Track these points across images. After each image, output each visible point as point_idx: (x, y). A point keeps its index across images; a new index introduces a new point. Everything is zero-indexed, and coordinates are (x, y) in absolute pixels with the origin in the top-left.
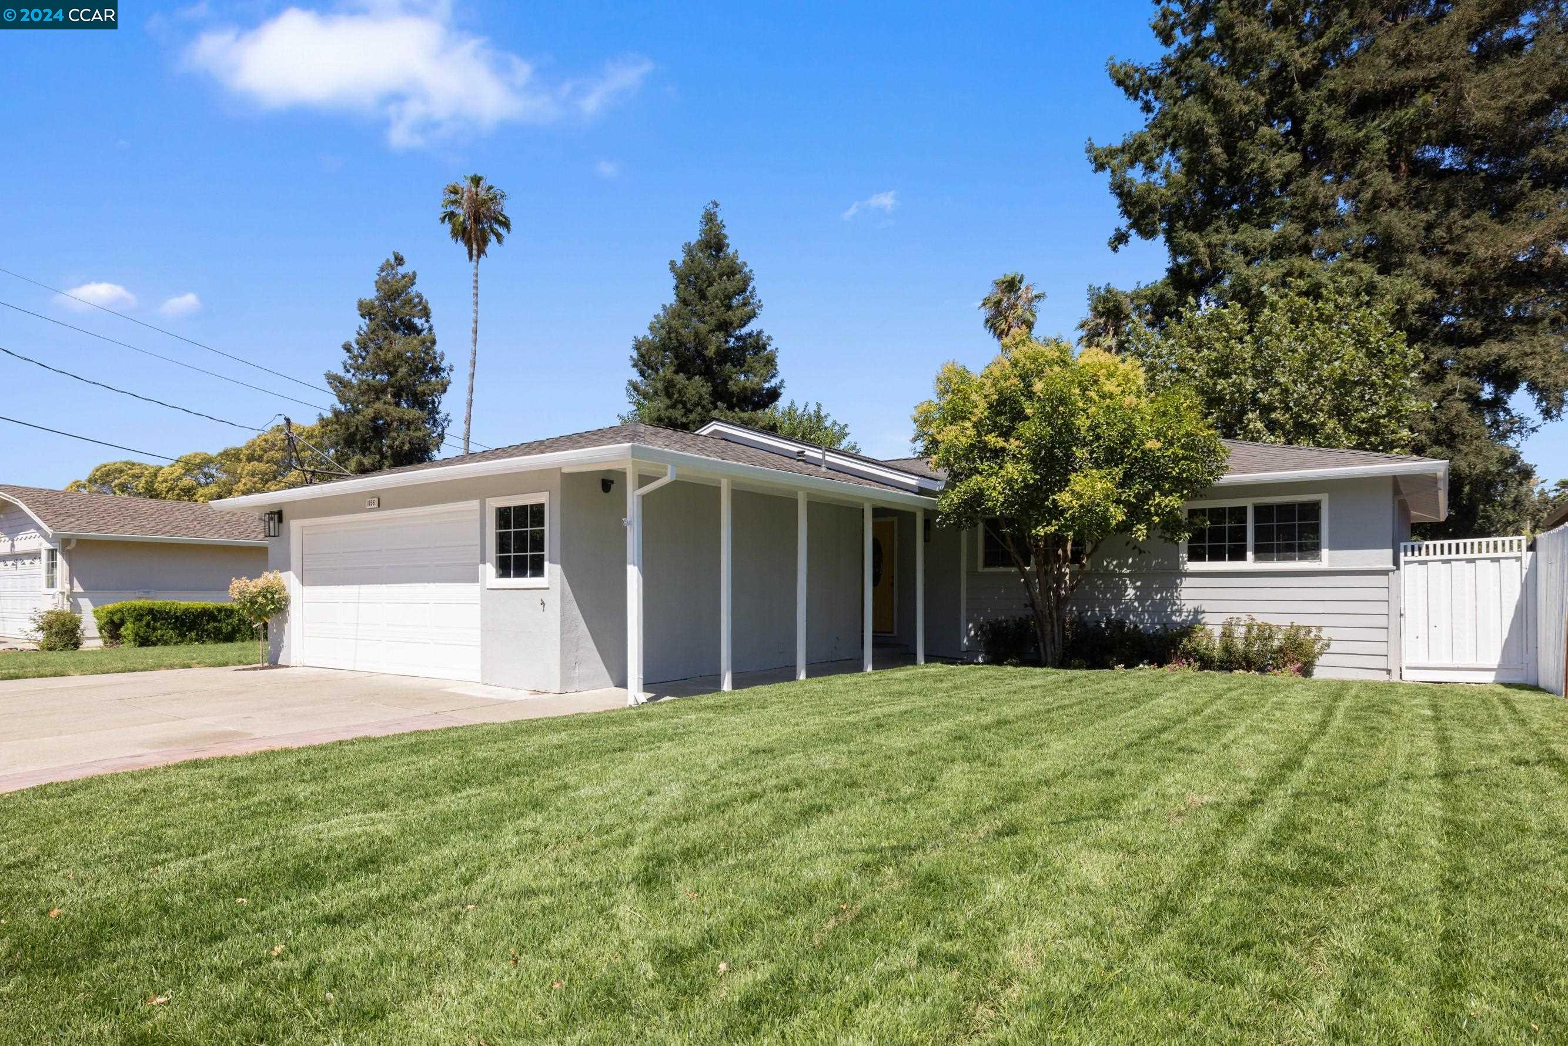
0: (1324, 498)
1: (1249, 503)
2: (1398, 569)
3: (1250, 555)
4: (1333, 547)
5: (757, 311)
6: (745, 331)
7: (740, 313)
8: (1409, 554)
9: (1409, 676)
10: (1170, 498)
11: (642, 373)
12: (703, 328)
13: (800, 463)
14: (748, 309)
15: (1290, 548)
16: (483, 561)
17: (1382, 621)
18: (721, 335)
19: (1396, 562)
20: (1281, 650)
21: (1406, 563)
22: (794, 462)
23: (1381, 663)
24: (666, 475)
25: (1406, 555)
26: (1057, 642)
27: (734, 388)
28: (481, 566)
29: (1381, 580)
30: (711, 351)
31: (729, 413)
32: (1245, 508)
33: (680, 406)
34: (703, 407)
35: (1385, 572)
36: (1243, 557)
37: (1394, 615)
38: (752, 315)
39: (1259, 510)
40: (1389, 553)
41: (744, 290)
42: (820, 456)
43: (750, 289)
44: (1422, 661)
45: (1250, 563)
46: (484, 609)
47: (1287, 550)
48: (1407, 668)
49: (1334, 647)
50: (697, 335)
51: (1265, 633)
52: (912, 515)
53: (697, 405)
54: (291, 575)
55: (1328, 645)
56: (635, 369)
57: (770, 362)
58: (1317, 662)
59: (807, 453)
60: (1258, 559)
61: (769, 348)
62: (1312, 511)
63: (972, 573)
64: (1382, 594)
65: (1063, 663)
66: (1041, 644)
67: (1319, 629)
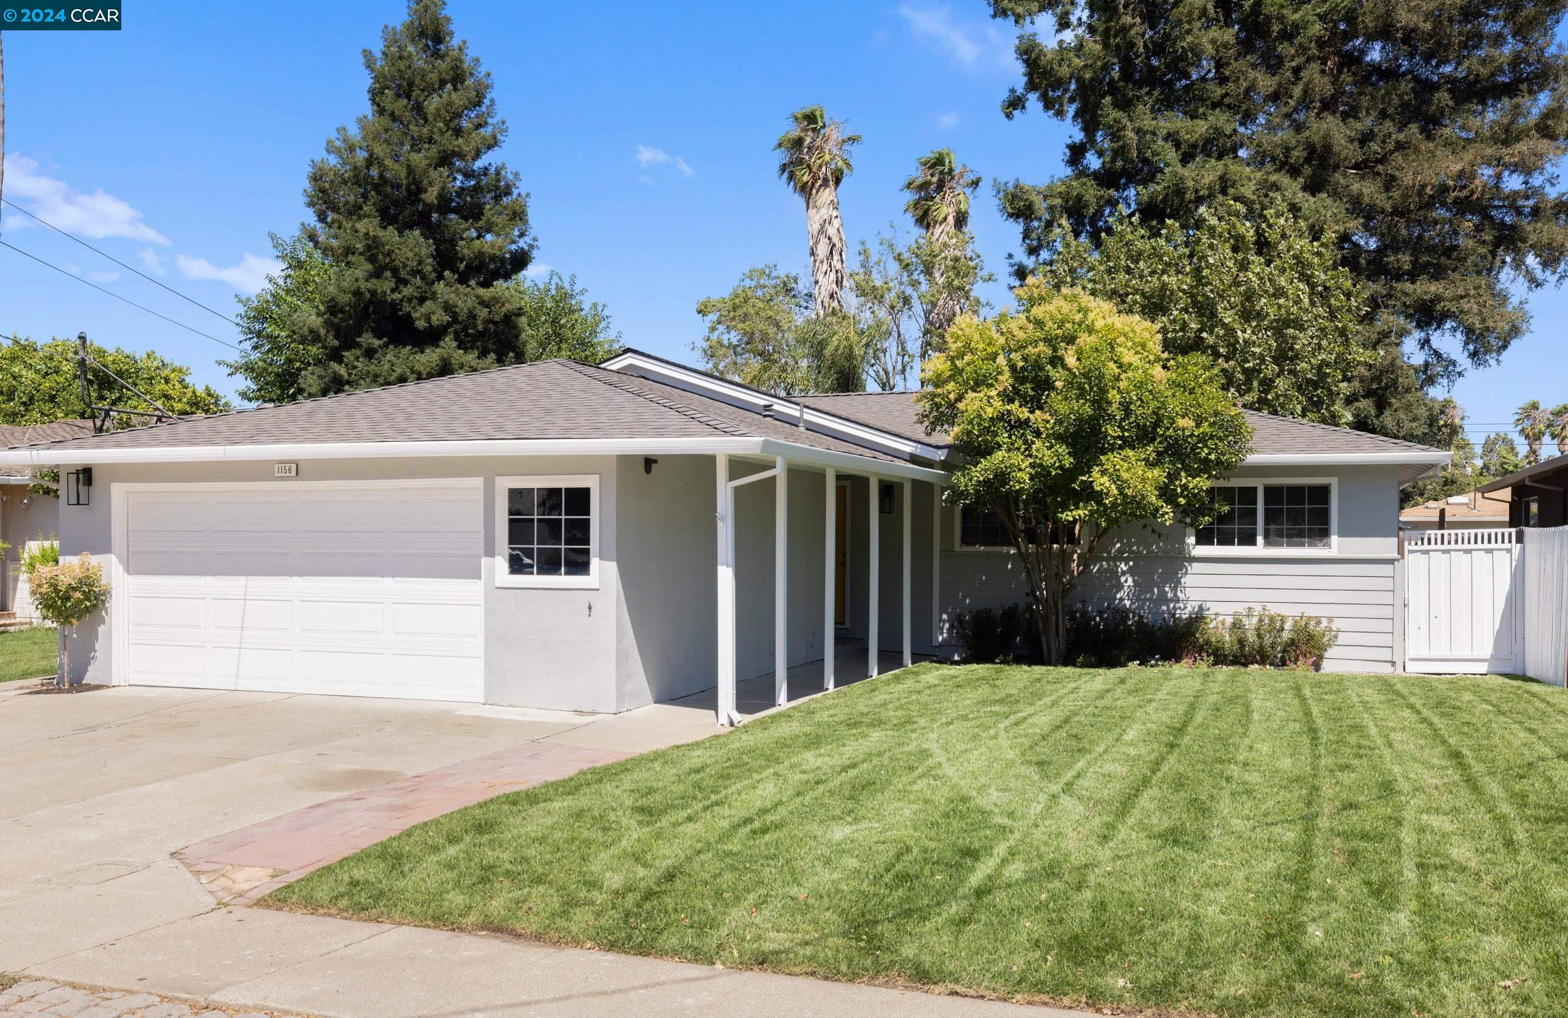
0: (1333, 482)
1: (1259, 484)
2: (1403, 558)
3: (1260, 539)
4: (1341, 534)
5: (499, 137)
6: (479, 164)
7: (475, 139)
8: (1413, 543)
9: (1413, 668)
10: (1198, 479)
11: (322, 218)
12: (419, 159)
13: (768, 419)
14: (484, 132)
15: (1300, 534)
16: (490, 552)
17: (1387, 611)
18: (444, 171)
19: (1401, 550)
20: (1292, 642)
21: (1410, 552)
22: (760, 417)
23: (1386, 654)
24: (774, 467)
25: (1410, 544)
26: (1061, 636)
27: (466, 251)
28: (485, 561)
29: (1387, 569)
30: (431, 196)
31: (462, 288)
32: (1255, 489)
33: (388, 274)
34: (423, 278)
35: (1391, 561)
36: (1253, 542)
37: (1399, 605)
38: (492, 143)
39: (1270, 491)
40: (1394, 541)
41: (479, 103)
42: (797, 414)
43: (487, 102)
44: (1425, 654)
45: (1259, 549)
46: (489, 613)
47: (1295, 536)
48: (1411, 660)
49: (1342, 638)
50: (410, 170)
51: (1275, 624)
52: (901, 485)
53: (415, 273)
54: (113, 558)
55: (1336, 637)
56: (311, 210)
57: (518, 215)
58: (1327, 655)
59: (775, 407)
60: (1268, 543)
61: (515, 192)
62: (1322, 494)
63: (947, 552)
64: (1388, 584)
65: (1067, 660)
66: (1044, 638)
67: (1330, 619)
